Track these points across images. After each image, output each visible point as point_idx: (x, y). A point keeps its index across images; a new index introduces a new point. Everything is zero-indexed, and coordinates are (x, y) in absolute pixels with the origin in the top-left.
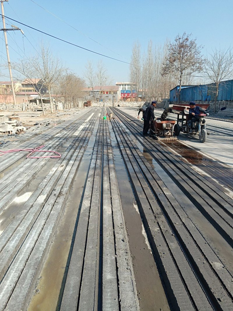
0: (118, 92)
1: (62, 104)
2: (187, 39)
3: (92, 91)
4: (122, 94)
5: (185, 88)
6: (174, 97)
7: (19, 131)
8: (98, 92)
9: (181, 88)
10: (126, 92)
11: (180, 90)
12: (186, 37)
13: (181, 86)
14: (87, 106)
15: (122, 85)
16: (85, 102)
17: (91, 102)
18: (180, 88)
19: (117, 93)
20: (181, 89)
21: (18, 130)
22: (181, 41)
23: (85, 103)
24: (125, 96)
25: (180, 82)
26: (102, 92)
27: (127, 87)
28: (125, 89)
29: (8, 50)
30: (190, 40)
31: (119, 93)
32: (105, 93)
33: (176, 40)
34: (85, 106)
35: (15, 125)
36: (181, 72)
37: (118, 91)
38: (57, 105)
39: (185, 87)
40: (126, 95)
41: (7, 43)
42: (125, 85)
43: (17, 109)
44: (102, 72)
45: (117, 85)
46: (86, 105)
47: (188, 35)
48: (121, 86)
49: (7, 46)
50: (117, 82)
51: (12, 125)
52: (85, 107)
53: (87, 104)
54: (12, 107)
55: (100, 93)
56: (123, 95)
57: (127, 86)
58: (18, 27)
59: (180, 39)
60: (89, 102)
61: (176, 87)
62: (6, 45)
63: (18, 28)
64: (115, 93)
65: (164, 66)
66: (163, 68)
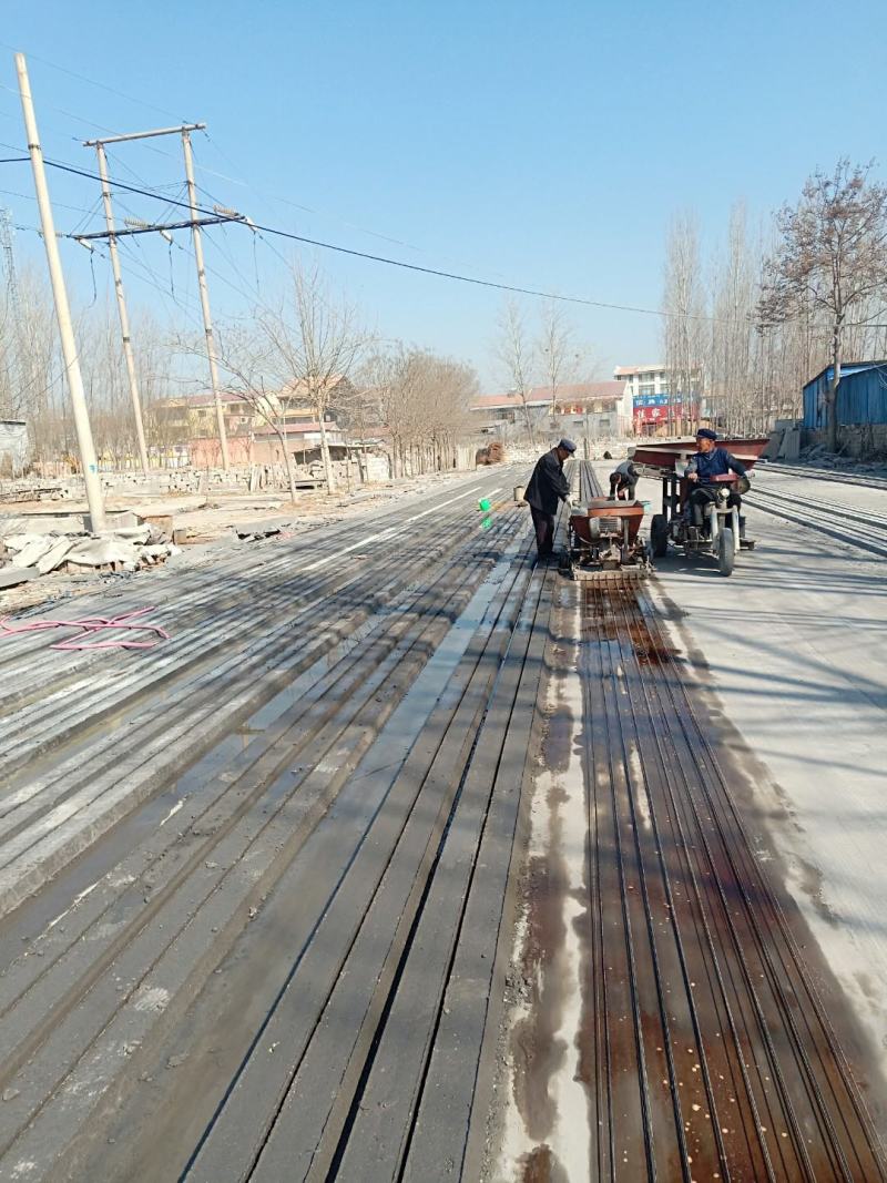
0: (619, 404)
1: (383, 459)
2: (856, 184)
3: (523, 408)
4: (636, 409)
5: (854, 374)
6: (819, 413)
7: (151, 560)
8: (544, 410)
9: (840, 373)
10: (653, 401)
11: (838, 382)
12: (851, 178)
13: (839, 366)
14: (488, 463)
15: (640, 377)
16: (483, 446)
17: (504, 448)
18: (835, 373)
19: (614, 409)
20: (841, 379)
21: (144, 559)
22: (831, 193)
23: (481, 453)
24: (651, 416)
25: (836, 351)
26: (558, 409)
27: (658, 382)
28: (649, 392)
29: (204, 290)
30: (866, 186)
31: (624, 408)
32: (572, 412)
33: (809, 194)
34: (481, 462)
35: (144, 542)
36: (838, 311)
37: (620, 399)
38: (363, 464)
39: (857, 371)
40: (655, 413)
41: (201, 267)
42: (652, 375)
43: (231, 484)
44: (559, 332)
45: (619, 377)
46: (484, 458)
47: (858, 166)
48: (636, 380)
49: (203, 278)
50: (618, 368)
51: (135, 540)
52: (480, 466)
53: (487, 457)
54: (215, 481)
55: (551, 412)
56: (642, 414)
57: (657, 379)
58: (235, 211)
59: (827, 184)
60: (497, 447)
61: (824, 373)
62: (201, 273)
63: (237, 214)
64: (610, 406)
65: (766, 296)
66: (763, 303)
